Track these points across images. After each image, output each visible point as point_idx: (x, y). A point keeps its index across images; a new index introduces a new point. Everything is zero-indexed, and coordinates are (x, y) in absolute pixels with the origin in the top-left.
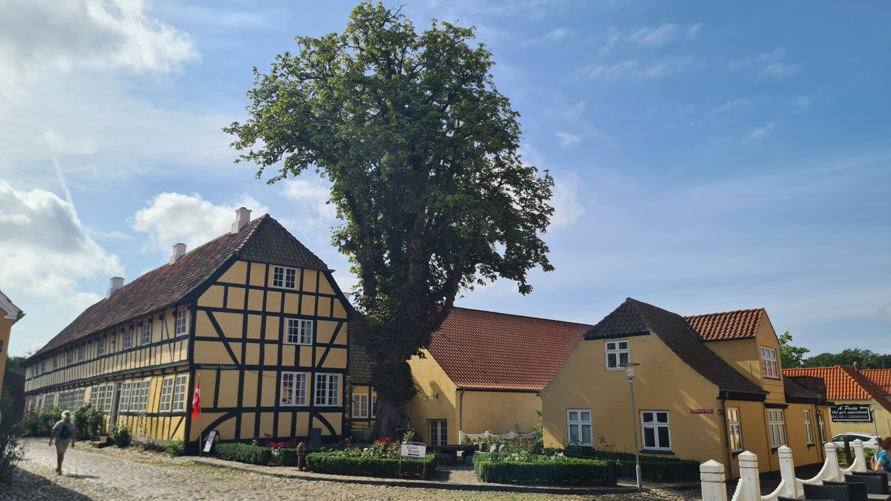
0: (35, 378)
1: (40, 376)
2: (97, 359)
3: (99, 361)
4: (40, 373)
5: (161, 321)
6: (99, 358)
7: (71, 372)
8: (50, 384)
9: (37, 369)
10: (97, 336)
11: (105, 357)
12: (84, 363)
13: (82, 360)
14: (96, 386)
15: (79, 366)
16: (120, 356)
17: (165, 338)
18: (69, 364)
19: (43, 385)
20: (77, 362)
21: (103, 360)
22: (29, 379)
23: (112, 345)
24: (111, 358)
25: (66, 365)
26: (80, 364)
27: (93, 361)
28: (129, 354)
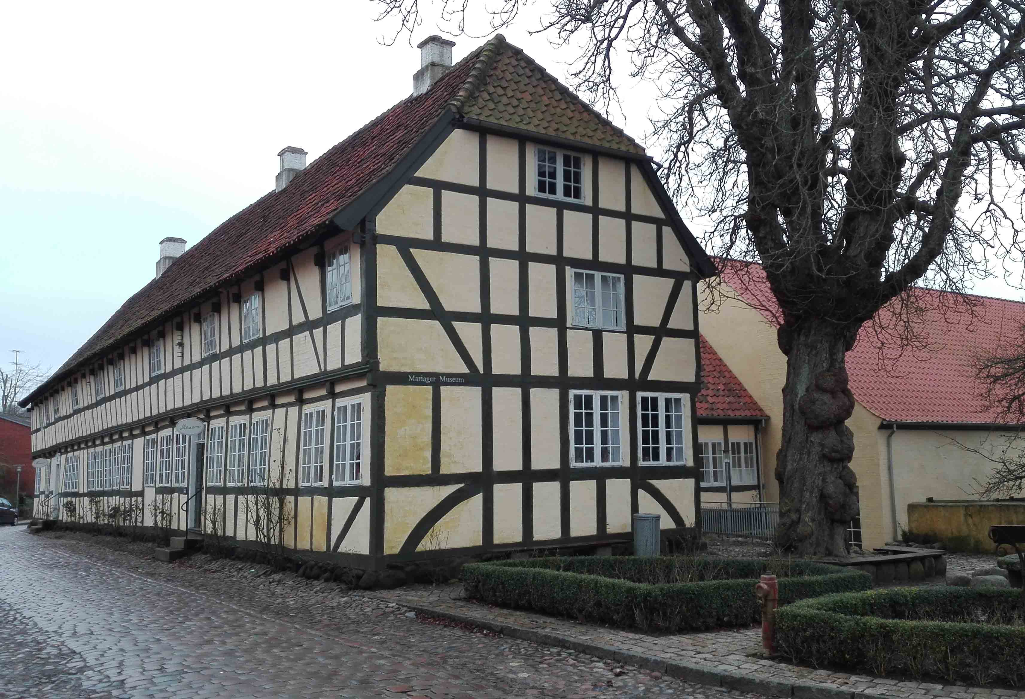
0: (45, 427)
1: (53, 423)
2: (150, 384)
3: (154, 386)
4: (52, 420)
5: (285, 283)
6: (154, 380)
7: (104, 412)
8: (71, 438)
9: (47, 411)
10: (146, 337)
11: (166, 376)
12: (126, 393)
13: (121, 388)
14: (154, 436)
15: (118, 400)
16: (197, 372)
17: (298, 318)
18: (99, 398)
19: (60, 440)
20: (112, 393)
21: (162, 382)
22: (37, 430)
23: (177, 350)
24: (178, 377)
25: (94, 401)
26: (118, 395)
27: (142, 387)
28: (215, 365)
